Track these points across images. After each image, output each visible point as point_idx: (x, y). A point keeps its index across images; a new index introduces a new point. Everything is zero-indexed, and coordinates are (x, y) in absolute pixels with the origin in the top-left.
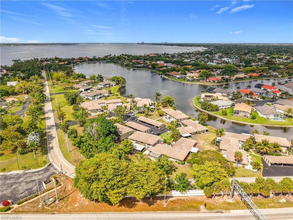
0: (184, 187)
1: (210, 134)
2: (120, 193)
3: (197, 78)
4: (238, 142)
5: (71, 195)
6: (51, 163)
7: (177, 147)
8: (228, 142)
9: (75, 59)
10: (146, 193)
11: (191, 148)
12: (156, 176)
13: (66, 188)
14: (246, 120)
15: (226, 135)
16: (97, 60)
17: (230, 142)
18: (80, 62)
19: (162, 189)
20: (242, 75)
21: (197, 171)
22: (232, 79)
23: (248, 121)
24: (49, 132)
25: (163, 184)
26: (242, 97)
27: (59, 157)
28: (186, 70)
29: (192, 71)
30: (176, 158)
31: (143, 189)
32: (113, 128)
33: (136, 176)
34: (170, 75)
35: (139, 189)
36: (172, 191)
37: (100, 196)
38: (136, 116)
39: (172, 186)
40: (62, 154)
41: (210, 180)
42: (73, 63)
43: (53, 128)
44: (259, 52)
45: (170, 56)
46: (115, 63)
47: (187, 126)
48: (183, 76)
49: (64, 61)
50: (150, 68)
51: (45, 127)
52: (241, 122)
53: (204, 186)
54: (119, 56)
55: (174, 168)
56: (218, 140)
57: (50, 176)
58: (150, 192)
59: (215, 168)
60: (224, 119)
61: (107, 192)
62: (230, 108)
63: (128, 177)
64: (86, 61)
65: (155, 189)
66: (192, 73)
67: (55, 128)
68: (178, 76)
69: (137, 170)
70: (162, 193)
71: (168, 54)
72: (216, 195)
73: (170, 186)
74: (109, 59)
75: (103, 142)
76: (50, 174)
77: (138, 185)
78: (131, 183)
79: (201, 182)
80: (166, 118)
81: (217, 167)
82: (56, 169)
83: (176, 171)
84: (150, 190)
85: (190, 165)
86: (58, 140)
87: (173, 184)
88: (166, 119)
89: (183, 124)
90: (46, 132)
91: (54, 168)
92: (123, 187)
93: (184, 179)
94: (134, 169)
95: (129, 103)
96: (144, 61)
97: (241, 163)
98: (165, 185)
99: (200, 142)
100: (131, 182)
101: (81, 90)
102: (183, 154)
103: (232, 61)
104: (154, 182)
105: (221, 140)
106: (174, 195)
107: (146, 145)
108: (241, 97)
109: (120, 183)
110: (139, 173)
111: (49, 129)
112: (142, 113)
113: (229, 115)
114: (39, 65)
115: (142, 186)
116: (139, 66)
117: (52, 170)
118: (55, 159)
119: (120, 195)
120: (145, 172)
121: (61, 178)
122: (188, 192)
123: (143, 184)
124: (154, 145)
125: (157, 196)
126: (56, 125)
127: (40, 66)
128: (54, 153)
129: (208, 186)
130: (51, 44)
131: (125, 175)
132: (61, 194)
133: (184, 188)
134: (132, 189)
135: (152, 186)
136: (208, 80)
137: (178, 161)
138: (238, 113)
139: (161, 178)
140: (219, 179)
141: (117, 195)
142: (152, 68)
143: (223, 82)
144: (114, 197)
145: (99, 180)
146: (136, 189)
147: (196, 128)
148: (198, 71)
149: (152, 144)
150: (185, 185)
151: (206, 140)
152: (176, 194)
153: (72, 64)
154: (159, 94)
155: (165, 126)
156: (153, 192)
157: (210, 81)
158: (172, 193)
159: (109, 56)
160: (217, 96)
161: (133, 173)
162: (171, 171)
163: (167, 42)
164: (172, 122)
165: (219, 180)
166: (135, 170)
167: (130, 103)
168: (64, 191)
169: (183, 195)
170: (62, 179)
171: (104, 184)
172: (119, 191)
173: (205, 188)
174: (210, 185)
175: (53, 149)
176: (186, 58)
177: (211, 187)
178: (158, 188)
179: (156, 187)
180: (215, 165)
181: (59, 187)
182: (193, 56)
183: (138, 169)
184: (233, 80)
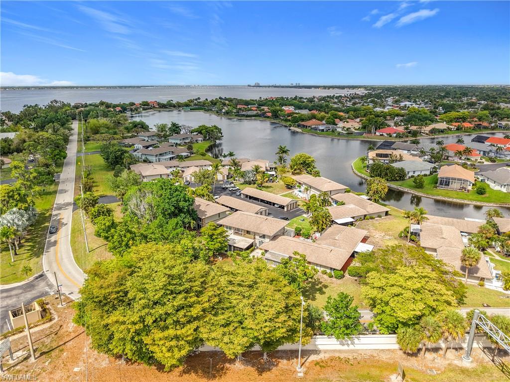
0: (347, 327)
1: (395, 221)
2: (183, 339)
3: (356, 131)
4: (460, 234)
5: (71, 343)
6: (44, 272)
7: (325, 242)
8: (438, 233)
9: (135, 104)
10: (251, 340)
11: (356, 245)
12: (278, 296)
13: (61, 326)
14: (465, 196)
15: (430, 221)
16: (174, 106)
17: (442, 233)
18: (144, 109)
19: (293, 331)
20: (443, 126)
21: (380, 288)
22: (423, 131)
23: (471, 197)
24: (56, 215)
25: (295, 317)
26: (450, 158)
27: (66, 260)
28: (336, 118)
29: (347, 120)
30: (324, 264)
31: (243, 328)
32: (186, 201)
33: (227, 296)
34: (307, 126)
35: (231, 328)
36: (317, 337)
37: (129, 346)
38: (238, 188)
39: (317, 324)
40: (72, 255)
41: (415, 310)
42: (131, 110)
43: (66, 208)
44: (465, 95)
45: (305, 100)
46: (207, 110)
47: (344, 204)
48: (331, 126)
49: (115, 106)
50: (268, 117)
51: (53, 205)
52: (455, 200)
53: (398, 325)
54: (214, 99)
55: (320, 285)
56: (414, 229)
57: (33, 299)
58: (260, 337)
59: (423, 281)
60: (419, 194)
61: (147, 335)
62: (429, 175)
63: (204, 298)
64: (154, 107)
65: (275, 330)
66: (347, 122)
67: (71, 208)
68: (321, 128)
69: (230, 282)
70: (293, 341)
71: (301, 98)
72: (427, 350)
73: (313, 324)
74: (195, 105)
75: (161, 226)
76: (36, 295)
77: (231, 319)
78: (213, 313)
79: (390, 315)
80: (300, 191)
81: (427, 279)
82: (50, 286)
83: (324, 293)
84: (262, 333)
85: (356, 280)
86: (72, 228)
87: (319, 320)
88: (300, 193)
89: (336, 202)
90: (51, 215)
91: (47, 283)
92: (189, 322)
93: (347, 307)
94: (223, 281)
95: (226, 167)
96: (257, 108)
97: (475, 275)
98: (299, 322)
99: (374, 234)
100: (214, 310)
101: (136, 146)
102: (341, 257)
103: (418, 107)
104: (272, 311)
105: (421, 230)
106: (321, 348)
107: (257, 237)
108: (447, 159)
109: (181, 313)
110: (234, 289)
111: (60, 209)
112: (250, 184)
113: (429, 187)
114: (68, 111)
115: (241, 322)
116: (249, 113)
117: (42, 287)
118: (54, 265)
119: (183, 342)
120: (250, 287)
121: (58, 304)
122: (356, 341)
123: (244, 316)
124: (274, 238)
125: (280, 348)
126: (74, 203)
127: (70, 113)
128: (56, 253)
129: (409, 326)
131: (199, 294)
132: (47, 341)
133: (347, 329)
134: (213, 328)
135: (266, 321)
136: (377, 134)
137: (328, 271)
138: (447, 184)
139: (291, 302)
140: (434, 309)
141: (173, 343)
142: (272, 116)
143: (407, 137)
144: (164, 349)
145: (129, 304)
146: (226, 330)
147: (364, 207)
148: (358, 120)
149: (269, 235)
150: (350, 322)
151: (387, 231)
152: (326, 344)
153: (129, 111)
154: (286, 149)
155: (298, 205)
156: (269, 338)
157: (382, 135)
158: (317, 343)
159: (196, 99)
160: (400, 155)
161: (219, 289)
162: (313, 293)
163: (299, 84)
164: (313, 196)
165: (433, 313)
166: (226, 283)
167: (228, 167)
168: (56, 334)
169: (345, 348)
170: (59, 306)
171: (139, 314)
172: (179, 332)
173: (401, 330)
174: (414, 324)
175: (55, 246)
176: (335, 103)
177: (417, 327)
178: (282, 328)
179: (277, 325)
180: (423, 275)
181: (48, 325)
182: (346, 101)
183: (232, 279)
184: (427, 134)
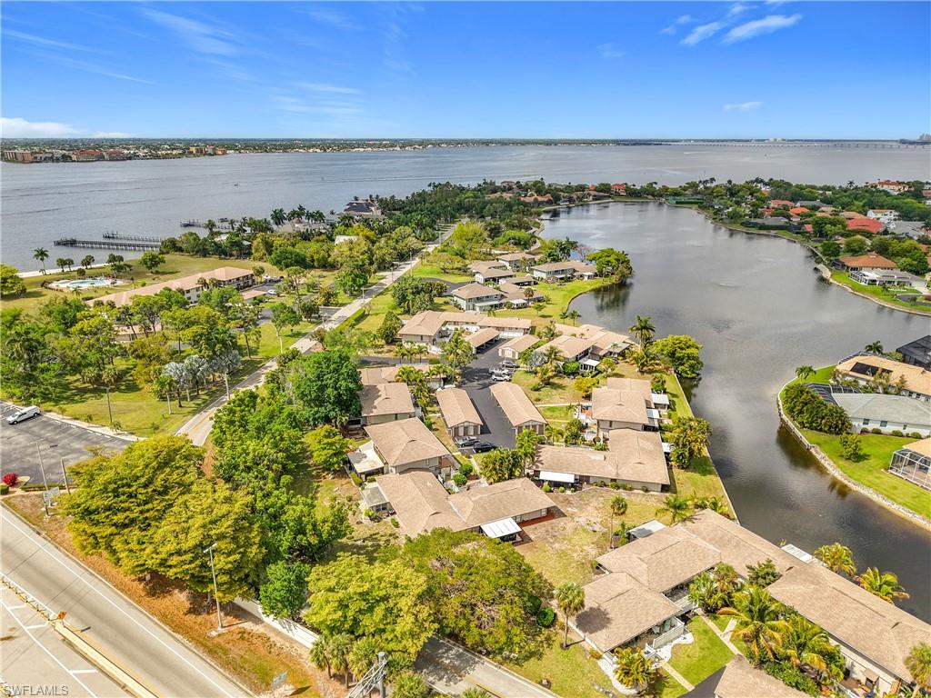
9: (586, 188)
18: (596, 198)
34: (848, 267)
42: (572, 199)
47: (606, 449)
48: (898, 275)
56: (640, 530)
60: (834, 472)
64: (617, 195)
74: (696, 193)
105: (648, 536)
113: (877, 463)
122: (293, 628)
124: (407, 471)
130: (589, 143)
142: (814, 232)
147: (622, 464)
149: (392, 464)
153: (566, 201)
159: (705, 182)
160: (902, 378)
169: (285, 632)
